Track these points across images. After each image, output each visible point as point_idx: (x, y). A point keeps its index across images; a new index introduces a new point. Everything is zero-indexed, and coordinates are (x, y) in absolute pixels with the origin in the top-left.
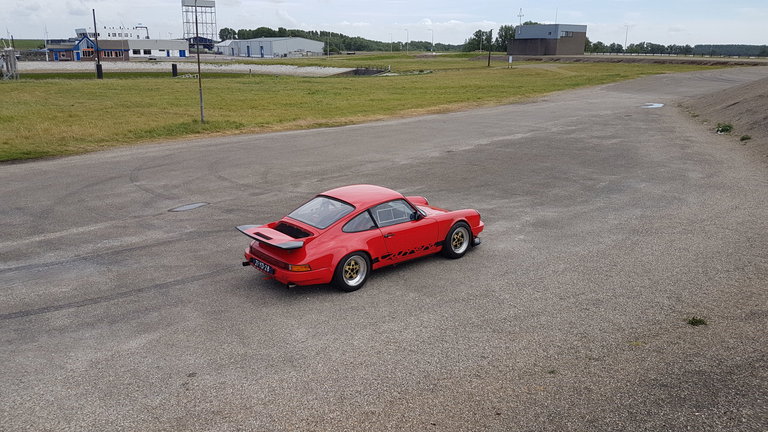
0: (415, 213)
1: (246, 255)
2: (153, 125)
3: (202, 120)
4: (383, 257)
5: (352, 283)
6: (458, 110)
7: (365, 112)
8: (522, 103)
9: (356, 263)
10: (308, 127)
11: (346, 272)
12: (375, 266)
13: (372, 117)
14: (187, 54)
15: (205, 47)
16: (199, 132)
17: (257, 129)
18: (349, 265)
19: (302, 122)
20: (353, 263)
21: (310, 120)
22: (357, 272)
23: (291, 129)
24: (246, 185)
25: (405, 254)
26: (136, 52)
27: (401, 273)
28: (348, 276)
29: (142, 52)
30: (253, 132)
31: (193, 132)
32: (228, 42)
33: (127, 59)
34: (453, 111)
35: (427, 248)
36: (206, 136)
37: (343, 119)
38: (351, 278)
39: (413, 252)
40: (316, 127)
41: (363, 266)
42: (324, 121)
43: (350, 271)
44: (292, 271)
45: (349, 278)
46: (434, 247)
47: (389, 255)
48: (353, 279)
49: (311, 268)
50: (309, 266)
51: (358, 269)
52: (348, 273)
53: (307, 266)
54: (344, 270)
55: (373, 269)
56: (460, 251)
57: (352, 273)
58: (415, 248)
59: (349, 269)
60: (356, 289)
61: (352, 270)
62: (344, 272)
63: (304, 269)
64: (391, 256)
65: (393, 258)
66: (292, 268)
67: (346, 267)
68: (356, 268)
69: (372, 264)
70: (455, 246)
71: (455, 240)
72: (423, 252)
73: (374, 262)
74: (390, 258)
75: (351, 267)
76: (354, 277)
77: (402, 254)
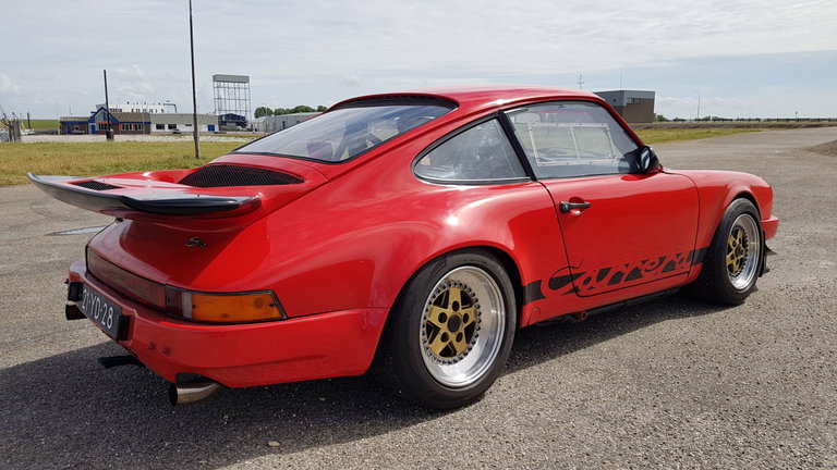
0: (637, 154)
4: (556, 283)
5: (458, 374)
9: (467, 299)
11: (432, 330)
12: (531, 314)
14: (217, 129)
15: (238, 124)
18: (441, 301)
20: (455, 296)
22: (470, 333)
25: (617, 278)
26: (160, 127)
28: (439, 346)
29: (166, 127)
32: (262, 119)
33: (148, 132)
35: (671, 265)
38: (449, 353)
39: (636, 273)
41: (491, 312)
43: (444, 327)
44: (195, 321)
45: (442, 354)
46: (686, 266)
47: (572, 278)
48: (455, 358)
49: (282, 310)
50: (275, 296)
51: (474, 323)
52: (439, 337)
53: (267, 297)
54: (422, 321)
55: (524, 324)
56: (741, 282)
57: (452, 337)
58: (644, 262)
59: (442, 318)
60: (471, 404)
61: (454, 324)
62: (422, 330)
63: (251, 312)
64: (578, 282)
65: (583, 290)
66: (194, 306)
67: (432, 314)
68: (466, 317)
69: (520, 303)
70: (731, 267)
71: (730, 250)
72: (659, 275)
73: (528, 296)
74: (575, 290)
75: (449, 312)
76: (459, 351)
77: (609, 276)
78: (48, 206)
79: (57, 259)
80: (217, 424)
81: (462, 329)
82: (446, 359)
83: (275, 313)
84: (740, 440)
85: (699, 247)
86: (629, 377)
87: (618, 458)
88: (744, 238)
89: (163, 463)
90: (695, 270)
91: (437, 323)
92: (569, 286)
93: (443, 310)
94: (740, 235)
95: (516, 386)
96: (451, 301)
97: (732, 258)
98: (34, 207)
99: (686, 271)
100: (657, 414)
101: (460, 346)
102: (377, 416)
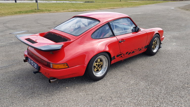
0: (135, 27)
1: (25, 55)
2: (22, 10)
3: (38, 9)
4: (118, 56)
5: (99, 74)
6: (117, 8)
7: (89, 8)
8: (134, 7)
9: (101, 61)
10: (72, 12)
12: (113, 62)
13: (91, 9)
16: (36, 12)
17: (55, 12)
18: (96, 62)
19: (70, 10)
20: (99, 60)
21: (72, 10)
23: (66, 12)
24: (47, 25)
25: (130, 53)
27: (127, 66)
28: (96, 70)
30: (54, 12)
31: (34, 12)
34: (115, 9)
35: (141, 49)
36: (38, 13)
37: (83, 10)
38: (98, 71)
39: (133, 52)
40: (74, 12)
41: (105, 62)
42: (77, 10)
43: (97, 66)
44: (53, 68)
45: (96, 71)
46: (144, 49)
47: (121, 54)
48: (99, 71)
49: (68, 66)
50: (67, 64)
51: (102, 65)
52: (96, 68)
53: (66, 64)
54: (93, 66)
55: (112, 64)
56: (155, 51)
57: (98, 68)
58: (135, 50)
59: (96, 65)
60: (101, 79)
61: (99, 65)
62: (93, 67)
63: (63, 67)
64: (122, 55)
65: (123, 56)
66: (53, 66)
67: (95, 64)
68: (101, 64)
69: (111, 60)
70: (153, 48)
71: (153, 45)
72: (138, 52)
73: (112, 59)
74: (122, 56)
75: (98, 63)
76: (99, 70)
77: (128, 53)
78: (7, 25)
79: (14, 41)
80: (56, 84)
81: (100, 66)
82: (97, 72)
83: (67, 67)
84: (148, 87)
85: (146, 45)
86: (130, 73)
87: (127, 91)
88: (156, 42)
89: (48, 92)
90: (145, 50)
91: (95, 66)
92: (120, 56)
93: (97, 63)
94: (155, 41)
95: (110, 75)
96: (98, 62)
97: (154, 46)
98: (4, 25)
99: (144, 50)
100: (134, 81)
101: (100, 69)
102: (85, 82)
